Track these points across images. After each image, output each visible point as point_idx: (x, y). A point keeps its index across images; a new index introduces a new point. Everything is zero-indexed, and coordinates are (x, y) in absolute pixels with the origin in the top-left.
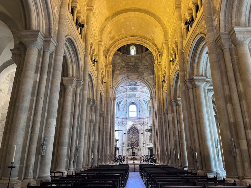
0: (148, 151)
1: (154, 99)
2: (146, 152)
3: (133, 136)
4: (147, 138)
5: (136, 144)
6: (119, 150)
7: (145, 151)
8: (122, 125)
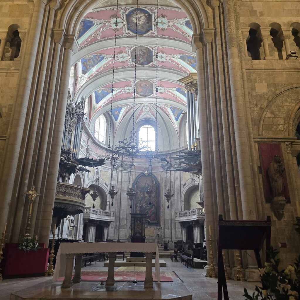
0: (180, 230)
1: (208, 39)
2: (177, 233)
3: (146, 195)
4: (178, 199)
5: (153, 213)
6: (110, 227)
7: (173, 231)
8: (120, 169)
